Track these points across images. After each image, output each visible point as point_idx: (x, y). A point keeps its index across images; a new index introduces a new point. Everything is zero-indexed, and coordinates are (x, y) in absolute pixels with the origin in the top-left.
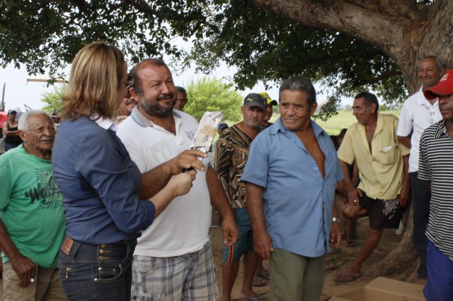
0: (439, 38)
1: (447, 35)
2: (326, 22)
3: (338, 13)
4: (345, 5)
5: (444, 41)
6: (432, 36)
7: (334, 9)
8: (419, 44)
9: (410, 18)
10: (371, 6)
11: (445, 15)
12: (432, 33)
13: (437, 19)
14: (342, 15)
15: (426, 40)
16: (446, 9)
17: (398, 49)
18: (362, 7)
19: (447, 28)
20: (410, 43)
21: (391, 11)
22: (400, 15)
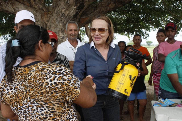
0: (57, 19)
1: (60, 18)
2: (7, 9)
3: (13, 6)
4: (16, 2)
5: (59, 20)
6: (54, 18)
7: (10, 3)
8: (48, 21)
9: (43, 10)
10: (27, 4)
11: (59, 10)
12: (54, 17)
13: (56, 11)
14: (14, 7)
15: (51, 19)
16: (60, 7)
17: (39, 23)
18: (23, 4)
19: (60, 15)
20: (44, 21)
21: (35, 7)
22: (39, 9)
